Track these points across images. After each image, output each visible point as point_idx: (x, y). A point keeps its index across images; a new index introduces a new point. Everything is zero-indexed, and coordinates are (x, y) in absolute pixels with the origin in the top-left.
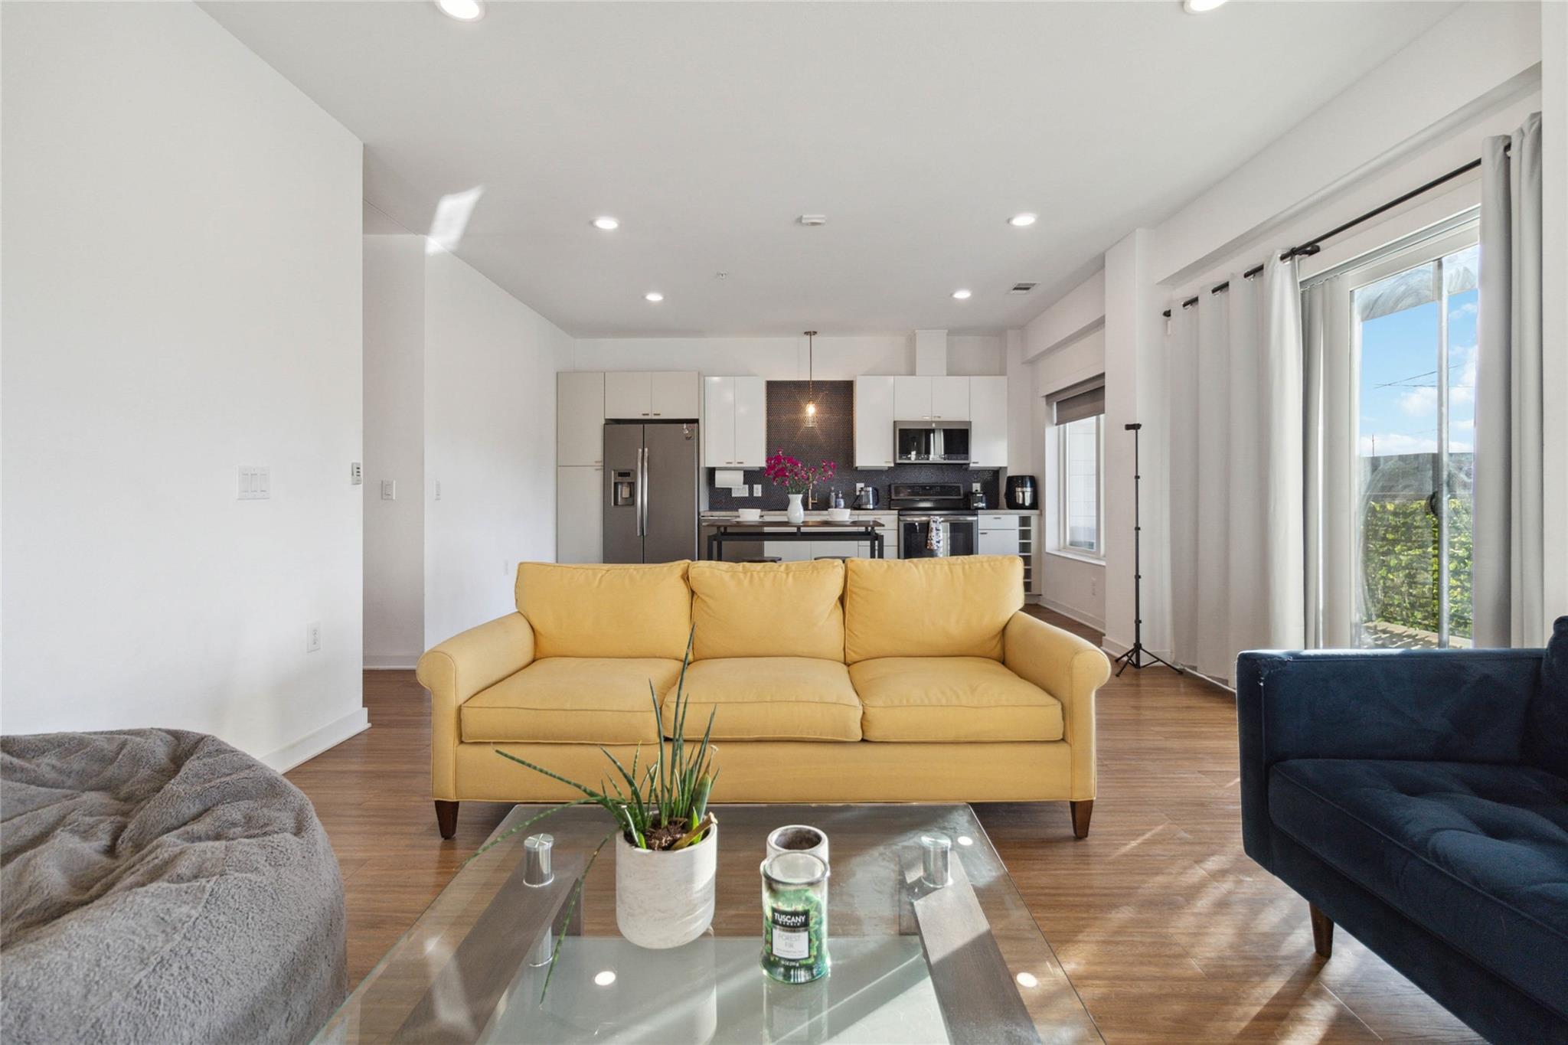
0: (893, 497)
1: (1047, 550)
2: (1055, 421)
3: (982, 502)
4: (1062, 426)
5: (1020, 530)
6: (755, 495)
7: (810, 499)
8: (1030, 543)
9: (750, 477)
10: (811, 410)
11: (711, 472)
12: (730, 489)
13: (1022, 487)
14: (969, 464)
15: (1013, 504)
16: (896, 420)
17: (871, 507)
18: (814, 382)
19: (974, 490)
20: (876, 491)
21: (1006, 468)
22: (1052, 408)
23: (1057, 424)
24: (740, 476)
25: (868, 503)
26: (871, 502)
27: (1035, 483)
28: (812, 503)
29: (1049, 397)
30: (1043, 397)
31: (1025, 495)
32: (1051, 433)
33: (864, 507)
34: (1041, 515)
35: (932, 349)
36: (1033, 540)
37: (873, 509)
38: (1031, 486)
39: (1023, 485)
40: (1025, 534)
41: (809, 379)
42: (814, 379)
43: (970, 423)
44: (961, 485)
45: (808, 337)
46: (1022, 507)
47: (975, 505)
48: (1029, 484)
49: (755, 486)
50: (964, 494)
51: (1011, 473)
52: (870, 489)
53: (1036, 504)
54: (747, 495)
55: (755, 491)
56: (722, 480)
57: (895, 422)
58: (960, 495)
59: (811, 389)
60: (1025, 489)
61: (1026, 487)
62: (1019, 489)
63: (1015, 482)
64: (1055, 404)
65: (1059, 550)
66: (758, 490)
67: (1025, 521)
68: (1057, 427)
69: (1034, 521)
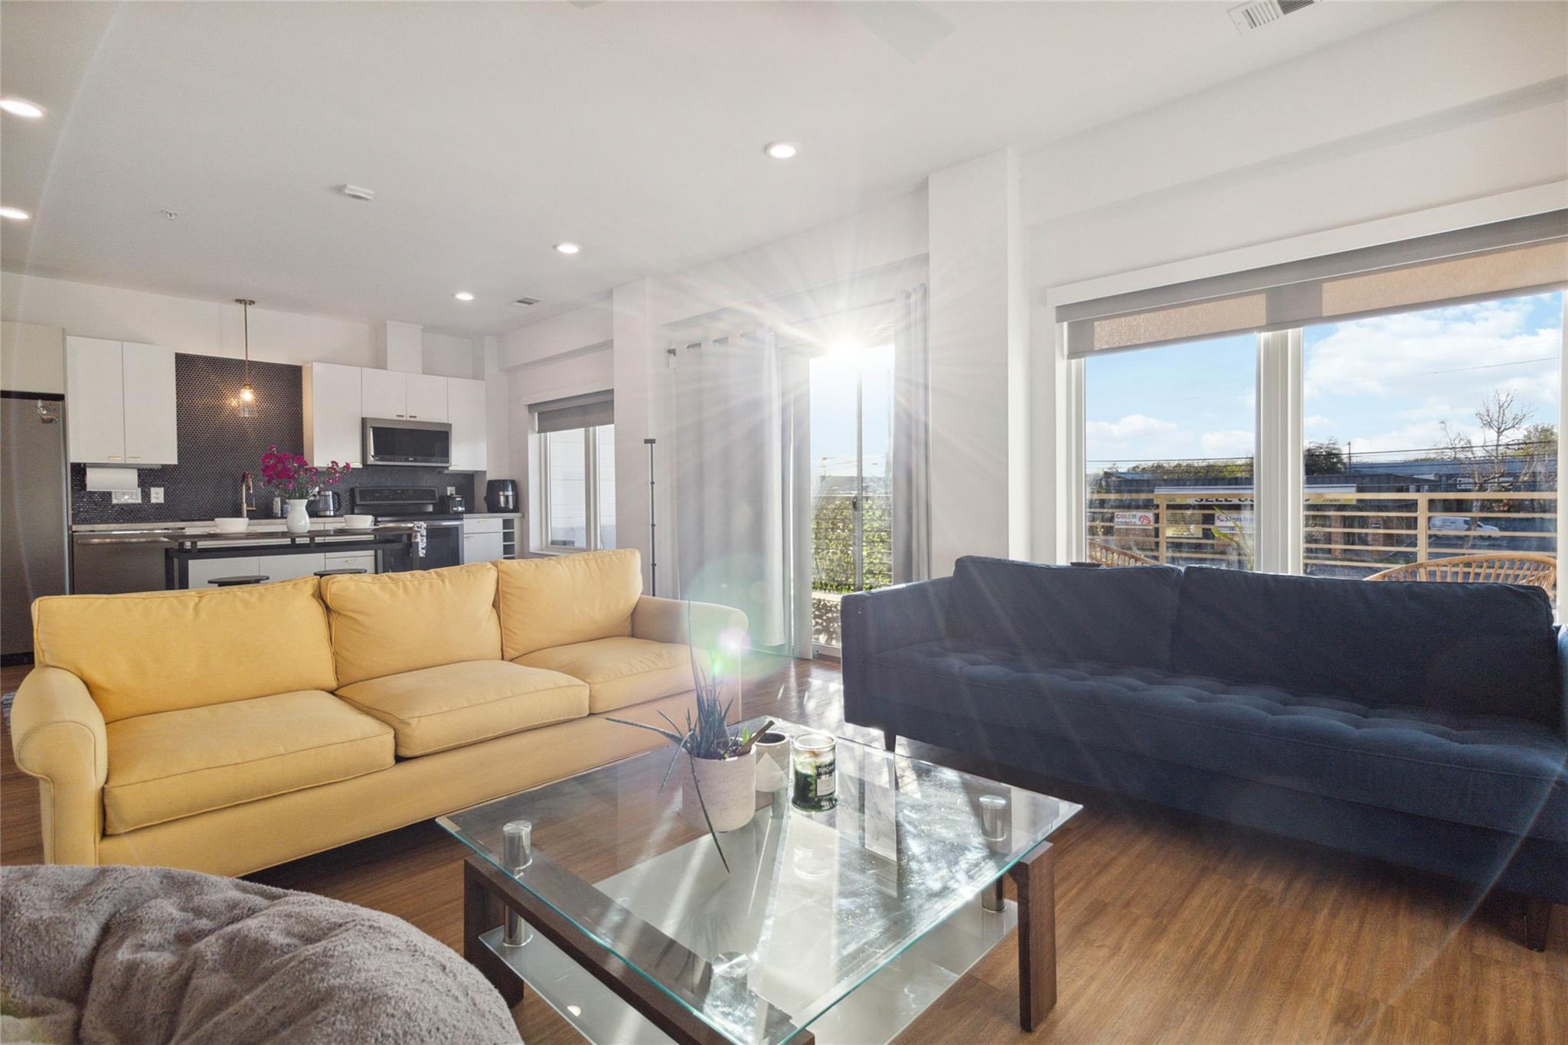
0: (358, 502)
1: (531, 550)
2: (537, 429)
3: (461, 506)
4: (543, 434)
5: (504, 533)
6: (153, 501)
7: (245, 505)
8: (513, 545)
9: (148, 477)
10: (247, 396)
11: (79, 471)
12: (110, 494)
13: (504, 491)
14: (447, 468)
15: (493, 507)
16: (364, 416)
17: (332, 514)
18: (251, 363)
19: (449, 494)
20: (336, 494)
21: (485, 472)
22: (534, 418)
23: (538, 432)
24: (132, 477)
25: (327, 509)
26: (332, 508)
27: (517, 488)
28: (248, 511)
29: (532, 407)
30: (525, 406)
31: (506, 496)
32: (533, 439)
33: (322, 514)
34: (525, 518)
35: (403, 343)
36: (516, 543)
37: (334, 516)
38: (513, 490)
39: (505, 489)
40: (508, 537)
41: (245, 359)
42: (252, 358)
43: (450, 425)
44: (436, 489)
45: (242, 306)
46: (506, 510)
47: (455, 509)
48: (510, 488)
49: (153, 490)
50: (440, 498)
51: (490, 477)
52: (331, 493)
53: (519, 506)
54: (139, 501)
55: (153, 495)
56: (95, 480)
57: (363, 418)
58: (435, 499)
59: (247, 371)
60: (506, 493)
61: (507, 491)
62: (501, 493)
63: (495, 486)
64: (536, 414)
65: (542, 550)
66: (157, 495)
67: (507, 524)
68: (538, 435)
69: (516, 524)
